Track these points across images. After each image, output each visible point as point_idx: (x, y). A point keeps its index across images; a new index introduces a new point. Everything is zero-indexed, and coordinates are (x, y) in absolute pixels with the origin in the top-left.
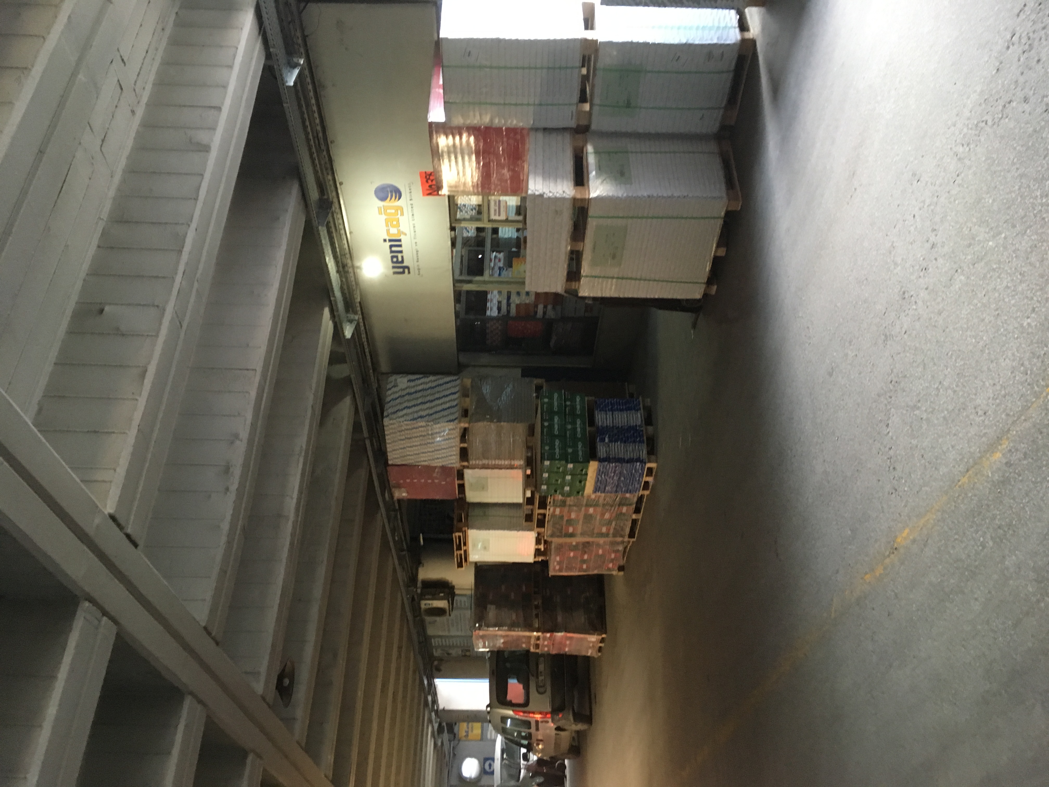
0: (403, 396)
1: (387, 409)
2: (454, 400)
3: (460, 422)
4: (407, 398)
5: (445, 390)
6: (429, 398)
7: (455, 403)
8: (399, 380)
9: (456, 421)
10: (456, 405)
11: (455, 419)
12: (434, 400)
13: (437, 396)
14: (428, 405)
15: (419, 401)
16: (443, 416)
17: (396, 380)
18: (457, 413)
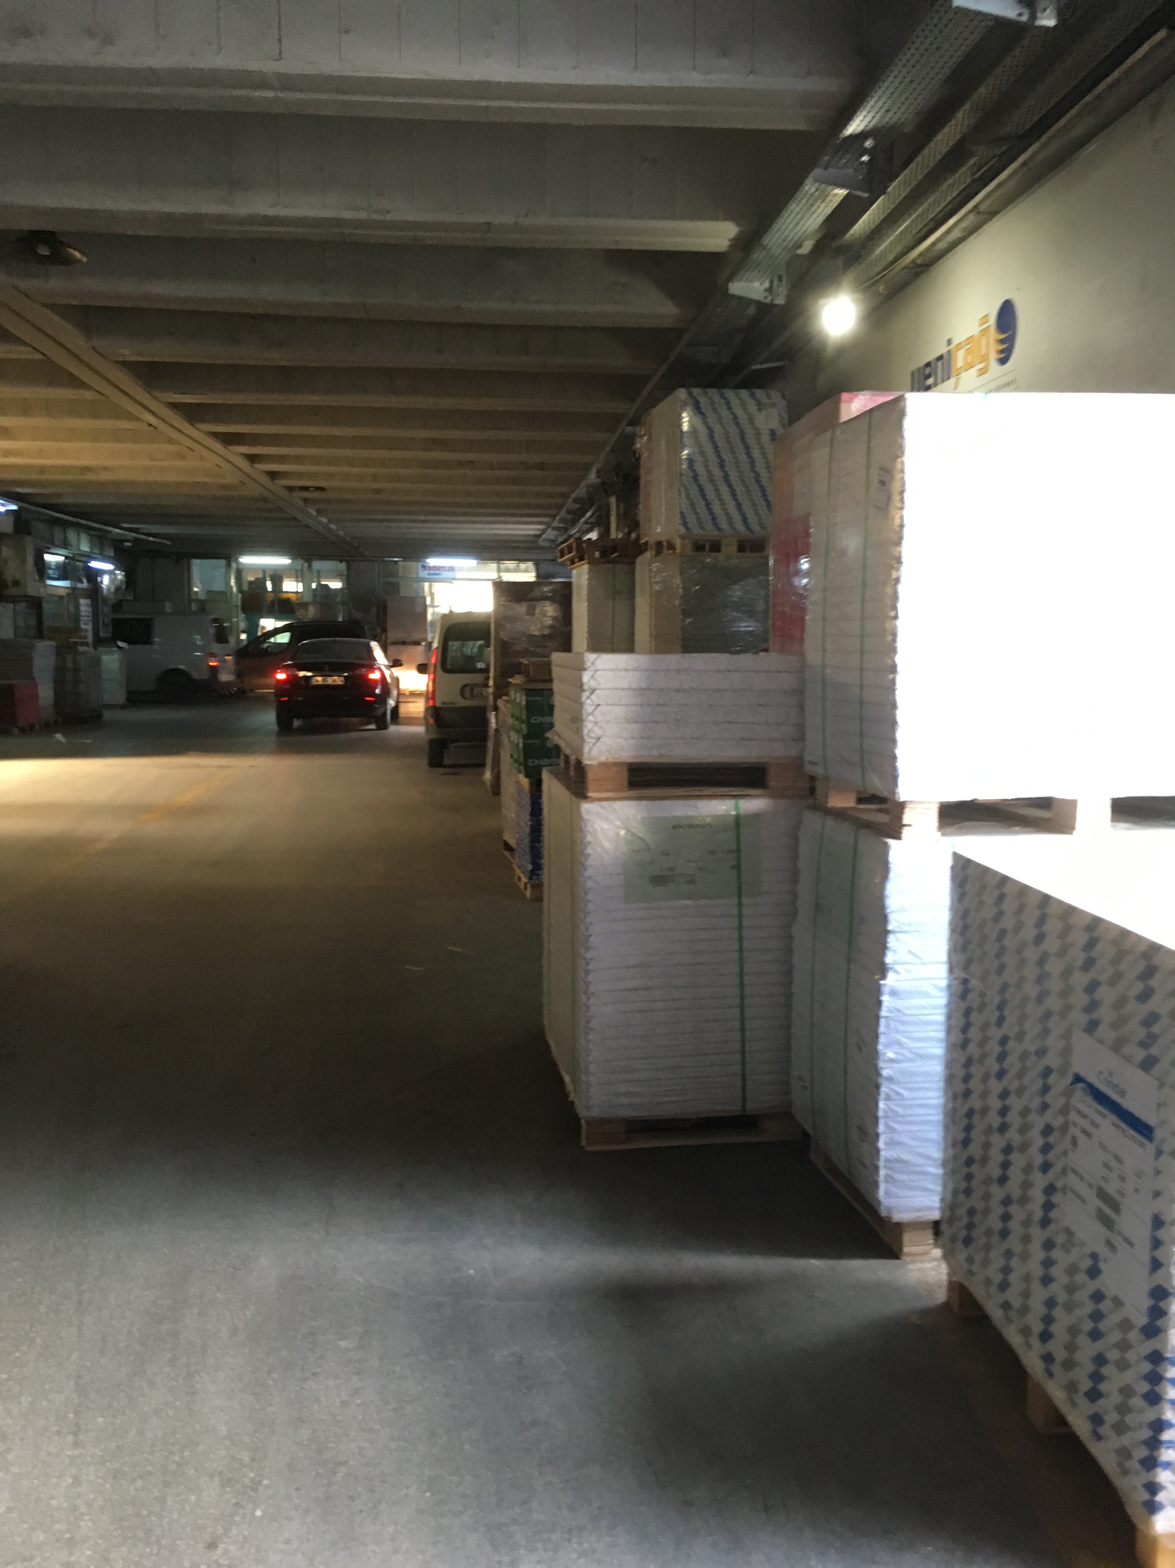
0: (737, 424)
1: (706, 394)
2: (731, 524)
3: (683, 537)
4: (733, 430)
5: (754, 505)
6: (733, 475)
7: (724, 525)
8: (774, 412)
9: (683, 530)
10: (719, 529)
11: (687, 529)
12: (730, 486)
13: (739, 489)
14: (717, 473)
15: (727, 456)
16: (692, 505)
17: (773, 405)
18: (701, 532)
